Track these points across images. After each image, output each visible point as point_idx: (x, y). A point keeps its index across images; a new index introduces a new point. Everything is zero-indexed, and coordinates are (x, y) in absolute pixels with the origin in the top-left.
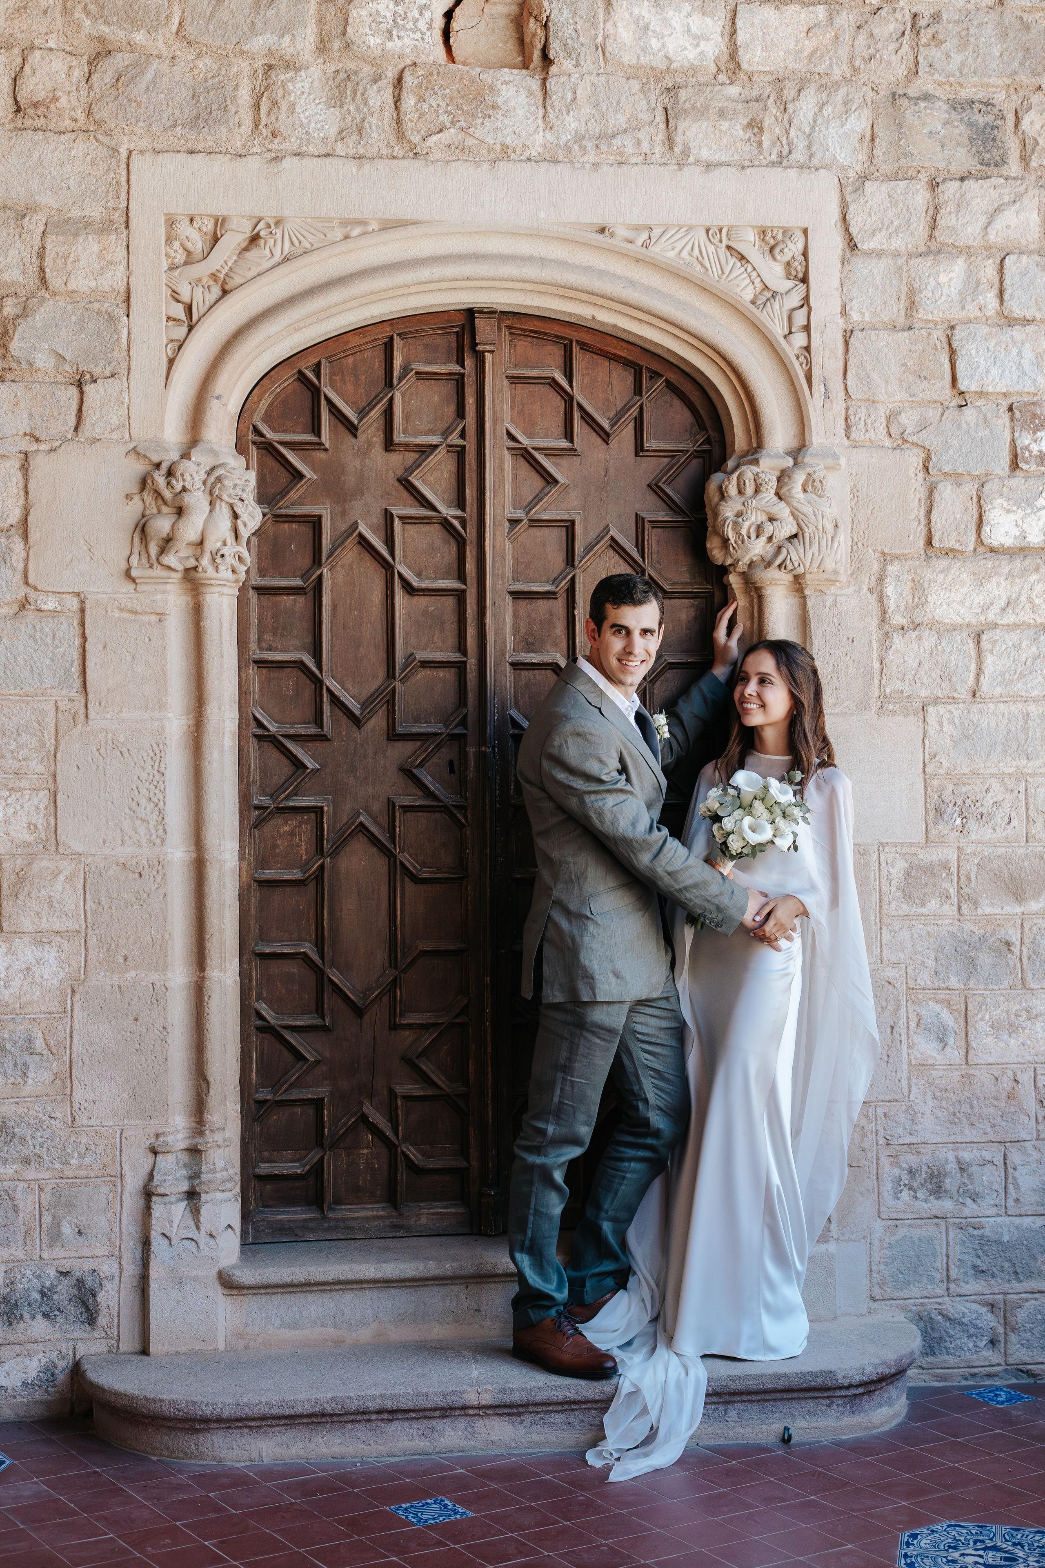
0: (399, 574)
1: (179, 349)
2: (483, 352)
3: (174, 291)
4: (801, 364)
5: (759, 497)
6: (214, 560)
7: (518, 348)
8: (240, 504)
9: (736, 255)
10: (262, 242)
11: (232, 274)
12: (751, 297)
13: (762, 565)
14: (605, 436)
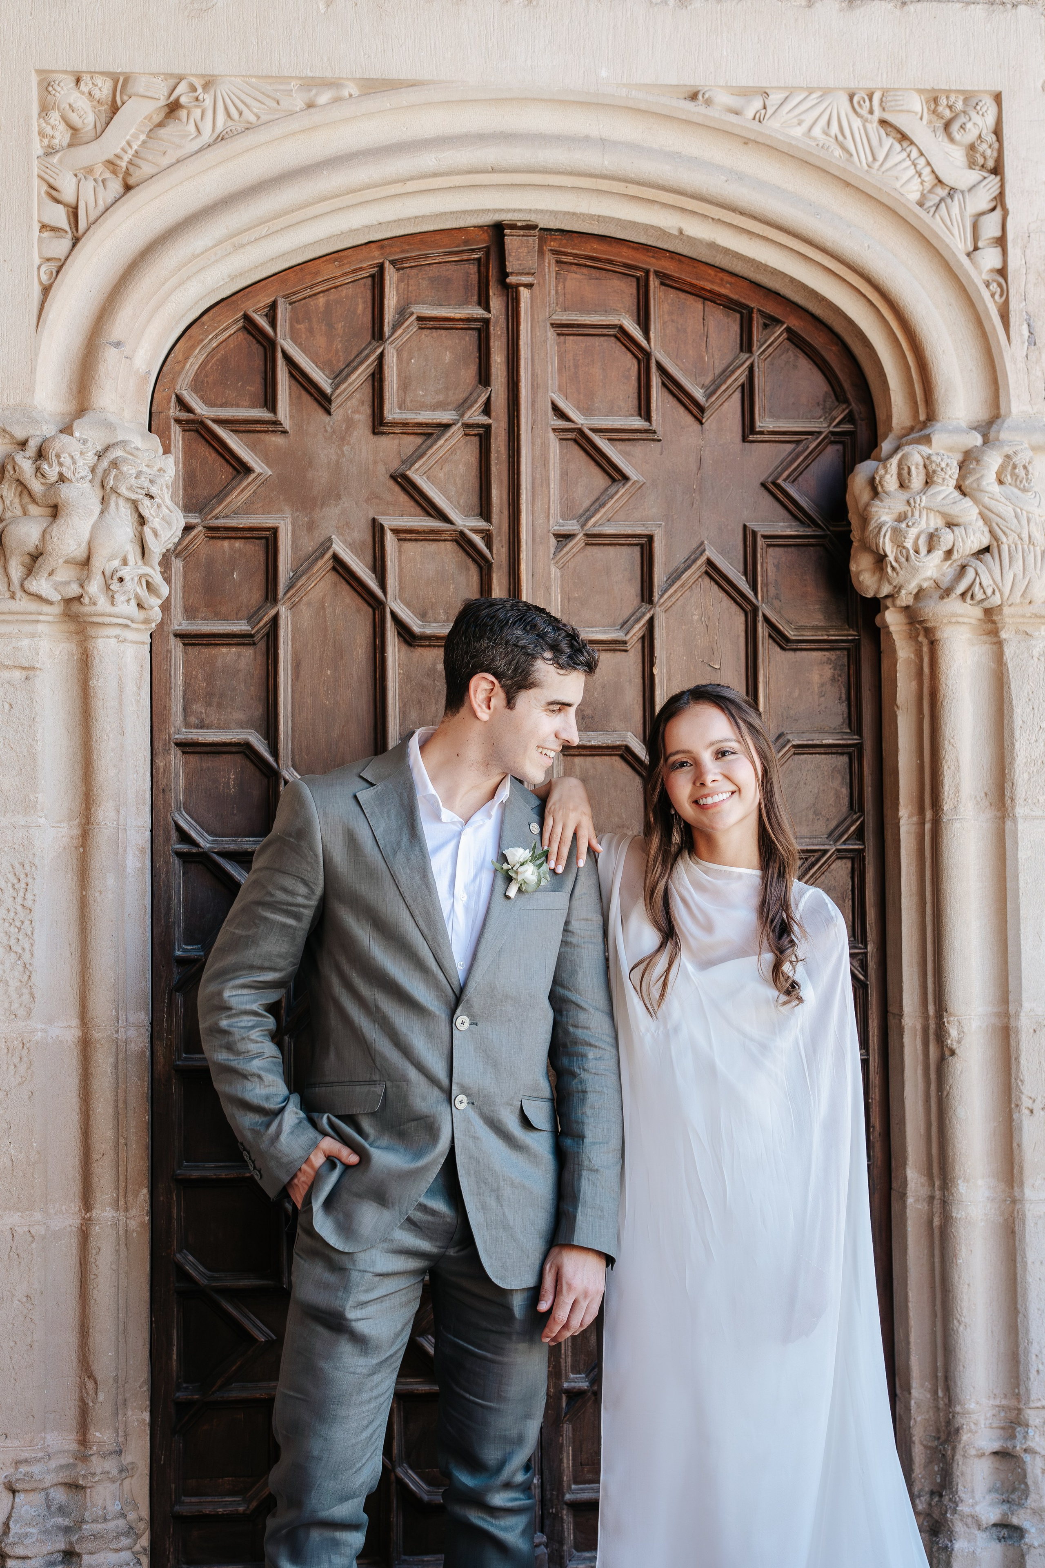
0: (394, 615)
1: (58, 272)
2: (518, 285)
3: (51, 187)
4: (993, 295)
5: (933, 490)
6: (108, 587)
7: (569, 283)
8: (147, 502)
9: (893, 133)
10: (183, 113)
11: (137, 161)
12: (915, 196)
13: (936, 595)
14: (697, 411)
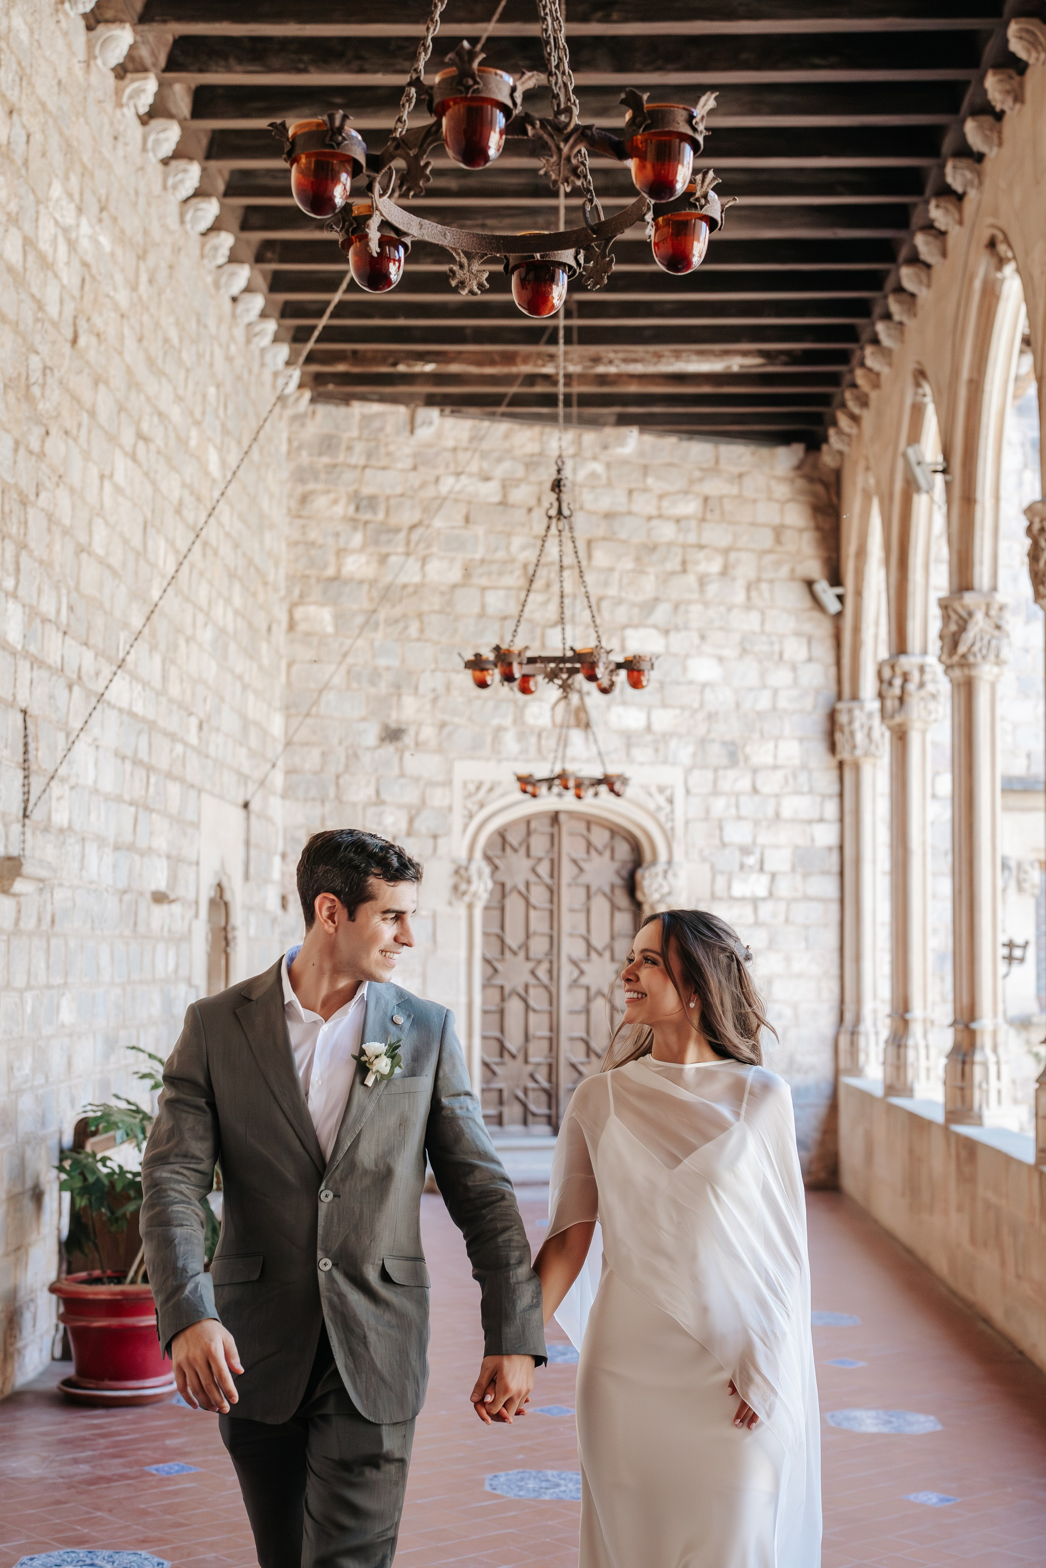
0: (531, 902)
1: (468, 826)
3: (466, 807)
4: (671, 833)
6: (477, 899)
8: (486, 880)
9: (650, 794)
11: (484, 800)
12: (655, 810)
13: (657, 902)
14: (601, 854)
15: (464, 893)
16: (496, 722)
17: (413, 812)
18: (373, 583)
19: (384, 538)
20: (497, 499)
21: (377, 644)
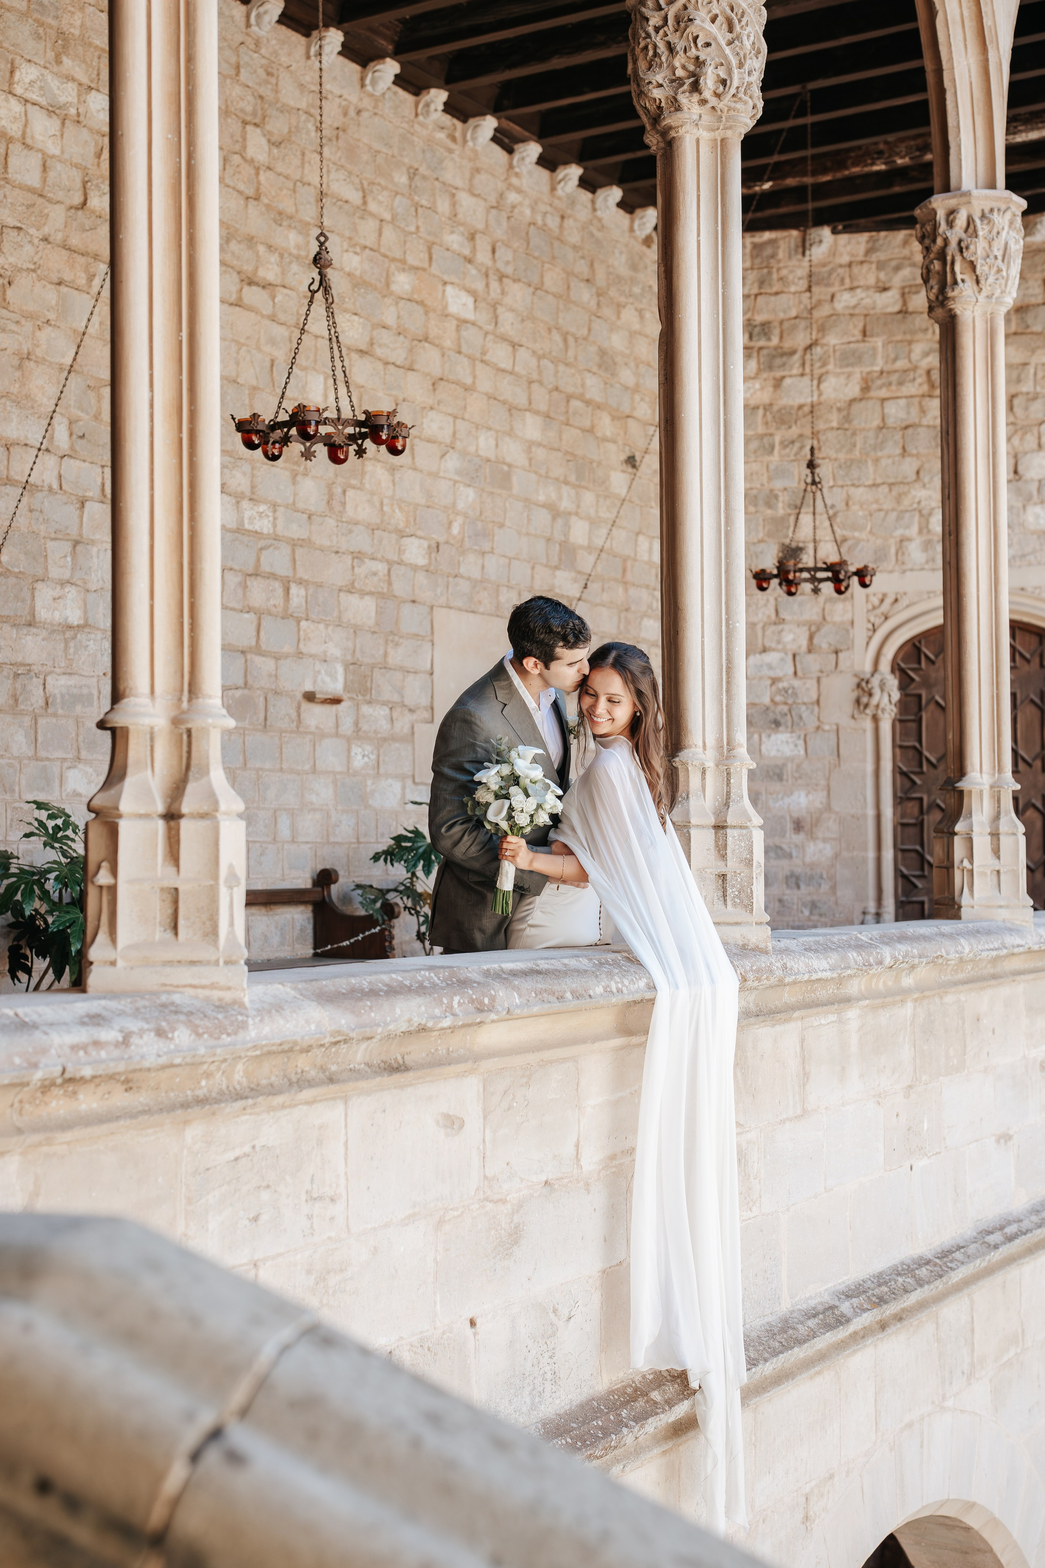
1: (871, 639)
3: (869, 620)
6: (883, 711)
8: (892, 691)
10: (898, 602)
11: (889, 612)
15: (866, 706)
16: (899, 533)
17: (813, 628)
18: (768, 407)
19: (778, 361)
20: (897, 308)
21: (772, 467)
